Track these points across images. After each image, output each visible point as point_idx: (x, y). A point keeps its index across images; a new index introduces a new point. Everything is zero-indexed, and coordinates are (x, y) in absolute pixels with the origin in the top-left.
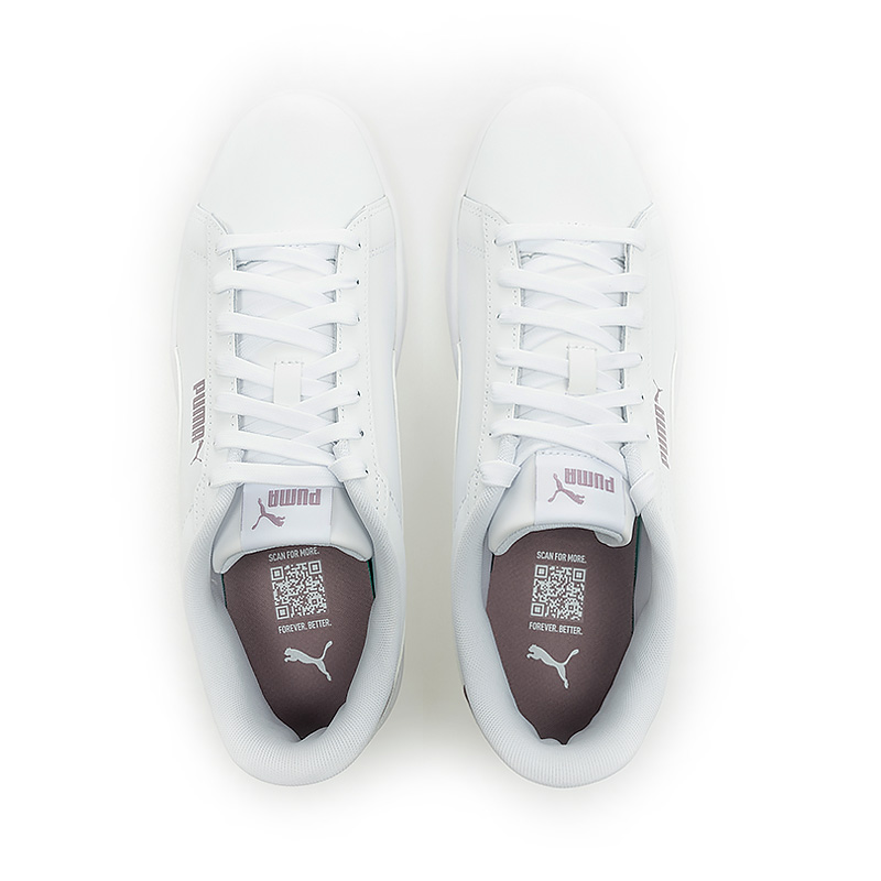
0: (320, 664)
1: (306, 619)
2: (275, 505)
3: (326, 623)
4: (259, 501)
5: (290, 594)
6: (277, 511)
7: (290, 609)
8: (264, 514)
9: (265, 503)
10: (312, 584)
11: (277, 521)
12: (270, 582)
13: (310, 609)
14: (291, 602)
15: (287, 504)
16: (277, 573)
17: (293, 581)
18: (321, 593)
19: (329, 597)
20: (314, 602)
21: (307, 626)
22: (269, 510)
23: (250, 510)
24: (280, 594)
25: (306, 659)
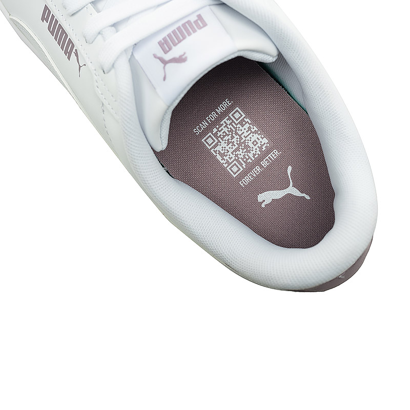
0: (292, 190)
1: (258, 162)
2: (170, 49)
3: (275, 154)
4: (155, 56)
5: (231, 150)
6: (175, 52)
7: (239, 162)
8: (165, 62)
9: (160, 53)
10: (244, 130)
11: (180, 60)
12: (208, 151)
13: (255, 151)
14: (236, 155)
15: (180, 41)
16: (210, 141)
17: (226, 138)
18: (256, 132)
19: (264, 131)
20: (255, 143)
21: (261, 167)
22: (167, 57)
23: (153, 69)
24: (222, 155)
25: (279, 194)
